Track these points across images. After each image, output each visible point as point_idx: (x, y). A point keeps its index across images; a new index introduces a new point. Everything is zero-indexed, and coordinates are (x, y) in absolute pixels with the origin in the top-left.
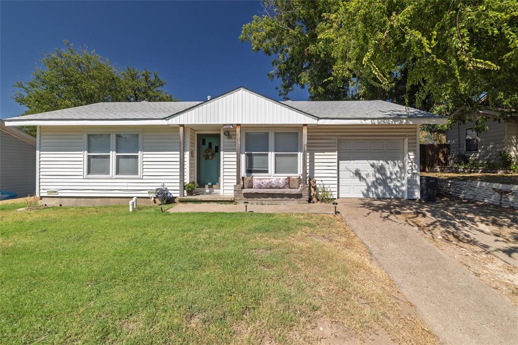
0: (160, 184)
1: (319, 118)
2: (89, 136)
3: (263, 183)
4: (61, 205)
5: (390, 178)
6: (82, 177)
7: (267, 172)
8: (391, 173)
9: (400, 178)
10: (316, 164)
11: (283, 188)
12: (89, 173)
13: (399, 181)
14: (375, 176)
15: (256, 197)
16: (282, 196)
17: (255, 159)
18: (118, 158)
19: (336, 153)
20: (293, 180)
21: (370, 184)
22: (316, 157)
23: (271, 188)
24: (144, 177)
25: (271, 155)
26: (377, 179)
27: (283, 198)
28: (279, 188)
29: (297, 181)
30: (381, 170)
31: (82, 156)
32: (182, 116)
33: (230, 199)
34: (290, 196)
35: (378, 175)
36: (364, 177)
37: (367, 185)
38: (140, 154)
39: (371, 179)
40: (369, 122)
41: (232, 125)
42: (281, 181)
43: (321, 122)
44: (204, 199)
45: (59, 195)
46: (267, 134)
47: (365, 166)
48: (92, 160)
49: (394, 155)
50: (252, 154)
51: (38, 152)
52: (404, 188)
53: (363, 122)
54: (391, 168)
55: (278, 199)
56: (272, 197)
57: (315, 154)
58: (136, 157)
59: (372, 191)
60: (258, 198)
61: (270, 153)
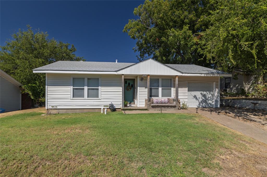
0: (111, 102)
1: (183, 73)
2: (74, 79)
3: (158, 101)
4: (59, 113)
5: (208, 99)
6: (70, 99)
7: (158, 96)
8: (208, 97)
9: (212, 99)
10: (179, 93)
11: (167, 103)
12: (73, 97)
13: (211, 100)
14: (202, 98)
15: (157, 107)
16: (168, 106)
18: (88, 89)
19: (187, 88)
20: (171, 100)
21: (200, 102)
22: (179, 90)
23: (162, 103)
24: (102, 99)
25: (160, 89)
26: (203, 100)
27: (168, 107)
28: (165, 103)
29: (173, 100)
30: (204, 96)
31: (70, 88)
33: (145, 109)
34: (171, 107)
35: (203, 98)
36: (198, 98)
37: (199, 102)
38: (99, 88)
39: (201, 100)
40: (203, 75)
42: (166, 100)
43: (184, 75)
44: (134, 109)
45: (58, 108)
46: (158, 79)
47: (198, 94)
48: (74, 90)
49: (210, 89)
50: (152, 88)
51: (46, 86)
52: (213, 103)
53: (201, 75)
54: (209, 95)
55: (166, 108)
56: (164, 107)
57: (179, 88)
58: (98, 89)
59: (201, 105)
61: (159, 88)
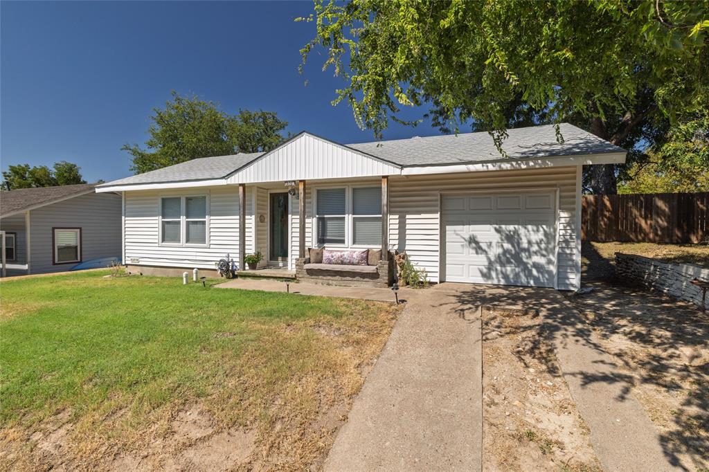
0: (224, 255)
1: (402, 167)
2: (164, 200)
3: (332, 257)
4: (141, 274)
5: (527, 250)
6: (157, 245)
7: (343, 242)
8: (530, 243)
9: (546, 249)
10: (408, 232)
11: (358, 264)
12: (163, 240)
13: (544, 256)
14: (502, 246)
15: (321, 275)
16: (353, 274)
17: (329, 224)
18: (188, 223)
19: (438, 215)
20: (374, 253)
21: (493, 259)
22: (408, 221)
23: (343, 263)
24: (212, 246)
25: (349, 218)
26: (505, 252)
27: (354, 277)
28: (353, 264)
29: (378, 255)
30: (511, 238)
31: (157, 222)
32: (240, 173)
33: (290, 276)
34: (363, 275)
35: (507, 246)
36: (484, 246)
37: (489, 259)
38: (207, 219)
39: (495, 251)
41: (294, 181)
42: (355, 256)
43: (406, 172)
45: (140, 263)
46: (344, 190)
47: (486, 233)
48: (166, 226)
49: (541, 217)
50: (324, 218)
51: (123, 217)
52: (553, 269)
53: (472, 168)
54: (530, 235)
55: (348, 278)
56: (341, 276)
57: (408, 216)
58: (204, 223)
59: (496, 270)
60: (324, 276)
61: (346, 216)
